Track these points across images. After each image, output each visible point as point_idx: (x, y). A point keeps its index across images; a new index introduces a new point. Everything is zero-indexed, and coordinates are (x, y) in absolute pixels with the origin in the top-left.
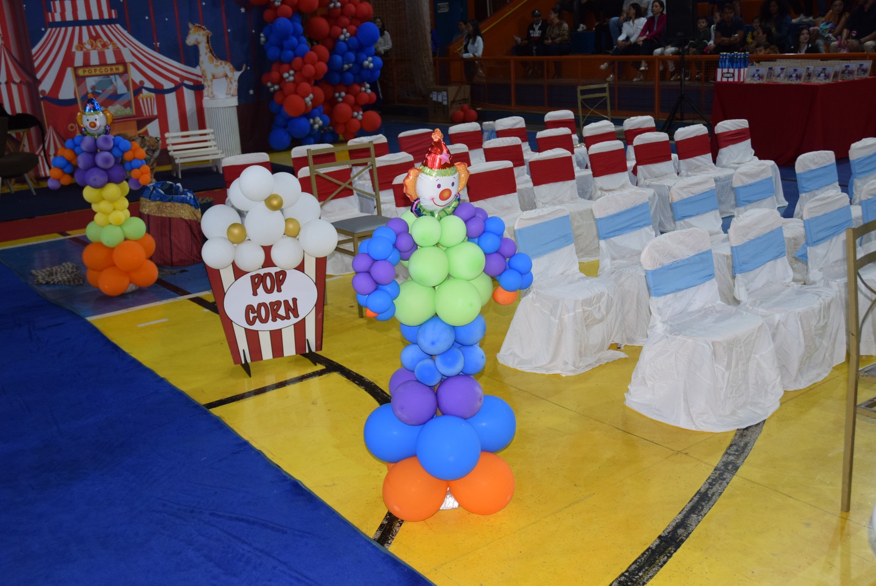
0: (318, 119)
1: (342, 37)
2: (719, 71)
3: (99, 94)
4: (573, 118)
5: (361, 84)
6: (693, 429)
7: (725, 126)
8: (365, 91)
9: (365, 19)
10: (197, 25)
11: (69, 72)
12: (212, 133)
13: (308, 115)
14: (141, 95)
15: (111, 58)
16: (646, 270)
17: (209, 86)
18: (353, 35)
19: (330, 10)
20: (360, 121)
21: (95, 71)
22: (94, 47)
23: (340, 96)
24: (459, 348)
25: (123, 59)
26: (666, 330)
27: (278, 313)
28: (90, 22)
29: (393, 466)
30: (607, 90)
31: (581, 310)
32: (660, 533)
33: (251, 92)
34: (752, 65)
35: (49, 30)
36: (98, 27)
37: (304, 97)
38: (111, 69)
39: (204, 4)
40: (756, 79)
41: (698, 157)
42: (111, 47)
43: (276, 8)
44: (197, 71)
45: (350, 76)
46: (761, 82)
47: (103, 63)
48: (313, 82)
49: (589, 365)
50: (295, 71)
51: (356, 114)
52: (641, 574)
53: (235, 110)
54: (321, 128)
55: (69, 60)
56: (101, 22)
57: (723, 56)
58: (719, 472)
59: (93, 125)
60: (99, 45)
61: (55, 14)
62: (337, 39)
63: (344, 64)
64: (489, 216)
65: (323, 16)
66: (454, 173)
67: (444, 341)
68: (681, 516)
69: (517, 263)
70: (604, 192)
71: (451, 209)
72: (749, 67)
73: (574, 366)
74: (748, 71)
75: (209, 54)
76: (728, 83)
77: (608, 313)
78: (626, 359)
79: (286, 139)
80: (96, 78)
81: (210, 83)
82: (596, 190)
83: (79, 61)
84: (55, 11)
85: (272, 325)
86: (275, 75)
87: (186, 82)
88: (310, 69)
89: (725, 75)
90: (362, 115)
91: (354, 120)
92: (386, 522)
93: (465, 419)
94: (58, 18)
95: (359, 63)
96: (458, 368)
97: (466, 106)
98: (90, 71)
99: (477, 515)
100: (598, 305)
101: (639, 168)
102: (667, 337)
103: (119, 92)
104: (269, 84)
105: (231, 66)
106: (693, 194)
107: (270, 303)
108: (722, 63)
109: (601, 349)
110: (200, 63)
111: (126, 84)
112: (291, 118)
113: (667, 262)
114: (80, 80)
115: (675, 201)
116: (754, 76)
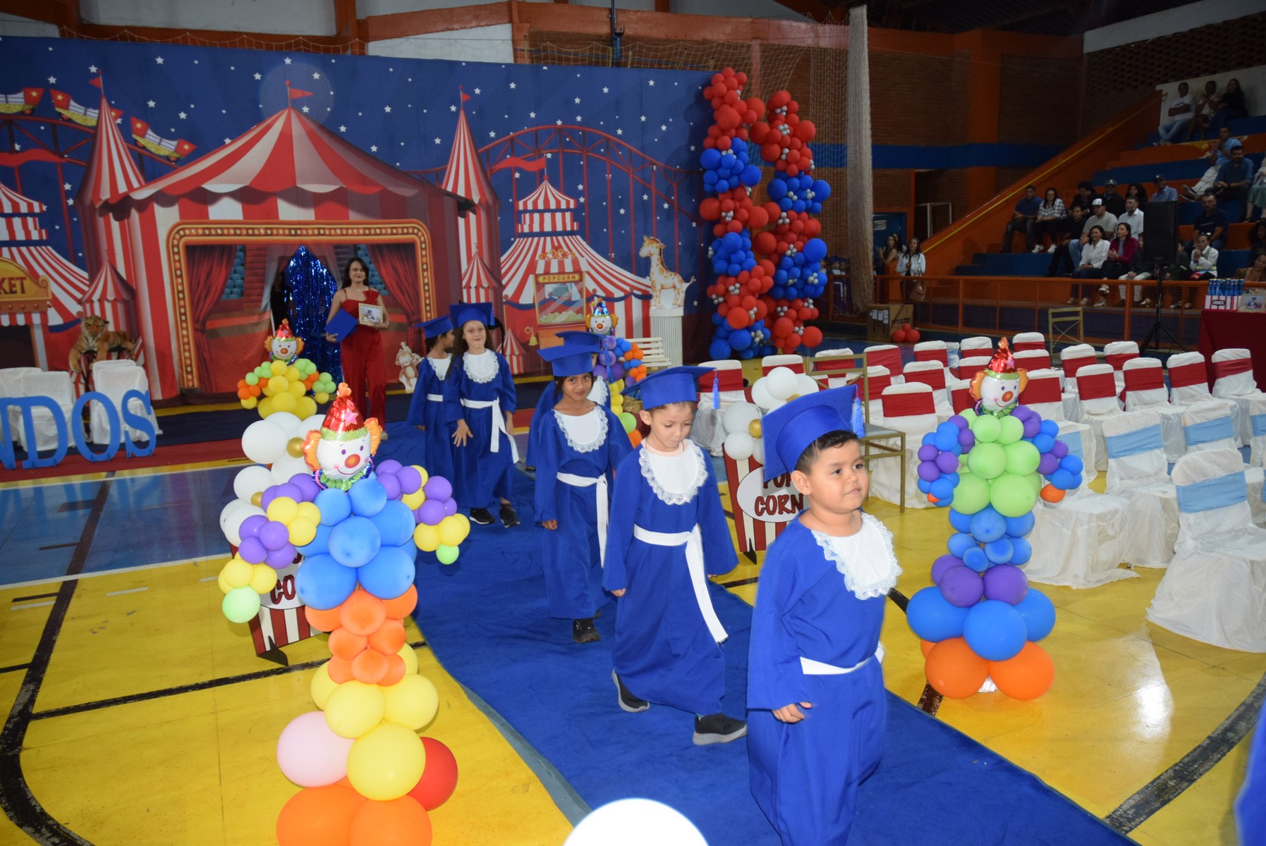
0: (759, 332)
1: (789, 252)
2: (1208, 298)
3: (555, 300)
4: (1043, 340)
5: (804, 300)
6: (1227, 646)
7: (1223, 355)
8: (808, 307)
9: (812, 235)
10: (652, 238)
11: (531, 278)
12: (661, 341)
13: (749, 328)
14: (593, 303)
15: (569, 267)
16: (1177, 486)
17: (657, 296)
18: (801, 250)
19: (778, 225)
20: (801, 336)
21: (554, 278)
22: (555, 257)
23: (782, 311)
24: (1008, 538)
25: (580, 269)
26: (1196, 547)
27: (786, 506)
28: (554, 233)
29: (935, 646)
30: (1081, 314)
31: (1095, 524)
32: (1209, 734)
33: (695, 303)
34: (1248, 292)
35: (518, 239)
36: (560, 238)
37: (748, 310)
38: (569, 278)
39: (658, 218)
40: (1252, 307)
41: (1193, 386)
42: (570, 256)
43: (727, 223)
44: (646, 281)
45: (794, 291)
46: (1258, 311)
47: (562, 272)
48: (757, 296)
49: (1099, 581)
50: (741, 285)
51: (797, 329)
52: (1196, 766)
53: (681, 319)
54: (761, 341)
55: (532, 268)
56: (564, 233)
57: (1213, 282)
58: (1262, 688)
59: (600, 326)
60: (560, 255)
61: (525, 226)
62: (782, 255)
63: (789, 279)
64: (1043, 420)
65: (771, 232)
66: (1017, 378)
67: (998, 530)
68: (1229, 722)
69: (1066, 463)
70: (1091, 416)
71: (1009, 411)
72: (1244, 294)
73: (1085, 579)
74: (1242, 299)
75: (661, 266)
76: (1218, 312)
77: (1121, 531)
78: (1138, 578)
79: (727, 350)
80: (554, 285)
81: (658, 293)
82: (1083, 414)
83: (540, 269)
84: (525, 223)
85: (778, 518)
86: (721, 287)
87: (635, 292)
88: (756, 283)
89: (1215, 303)
90: (803, 330)
91: (796, 335)
92: (925, 697)
93: (1013, 605)
94: (526, 230)
95: (804, 279)
96: (1008, 556)
97: (908, 325)
98: (549, 279)
99: (1015, 700)
100: (1111, 521)
101: (1129, 394)
102: (1198, 553)
103: (573, 300)
104: (714, 296)
105: (680, 278)
106: (1206, 419)
107: (779, 497)
108: (1211, 289)
109: (1110, 567)
110: (651, 274)
111: (581, 291)
112: (734, 330)
113: (1199, 479)
114: (539, 286)
115: (1188, 426)
116: (1249, 304)
